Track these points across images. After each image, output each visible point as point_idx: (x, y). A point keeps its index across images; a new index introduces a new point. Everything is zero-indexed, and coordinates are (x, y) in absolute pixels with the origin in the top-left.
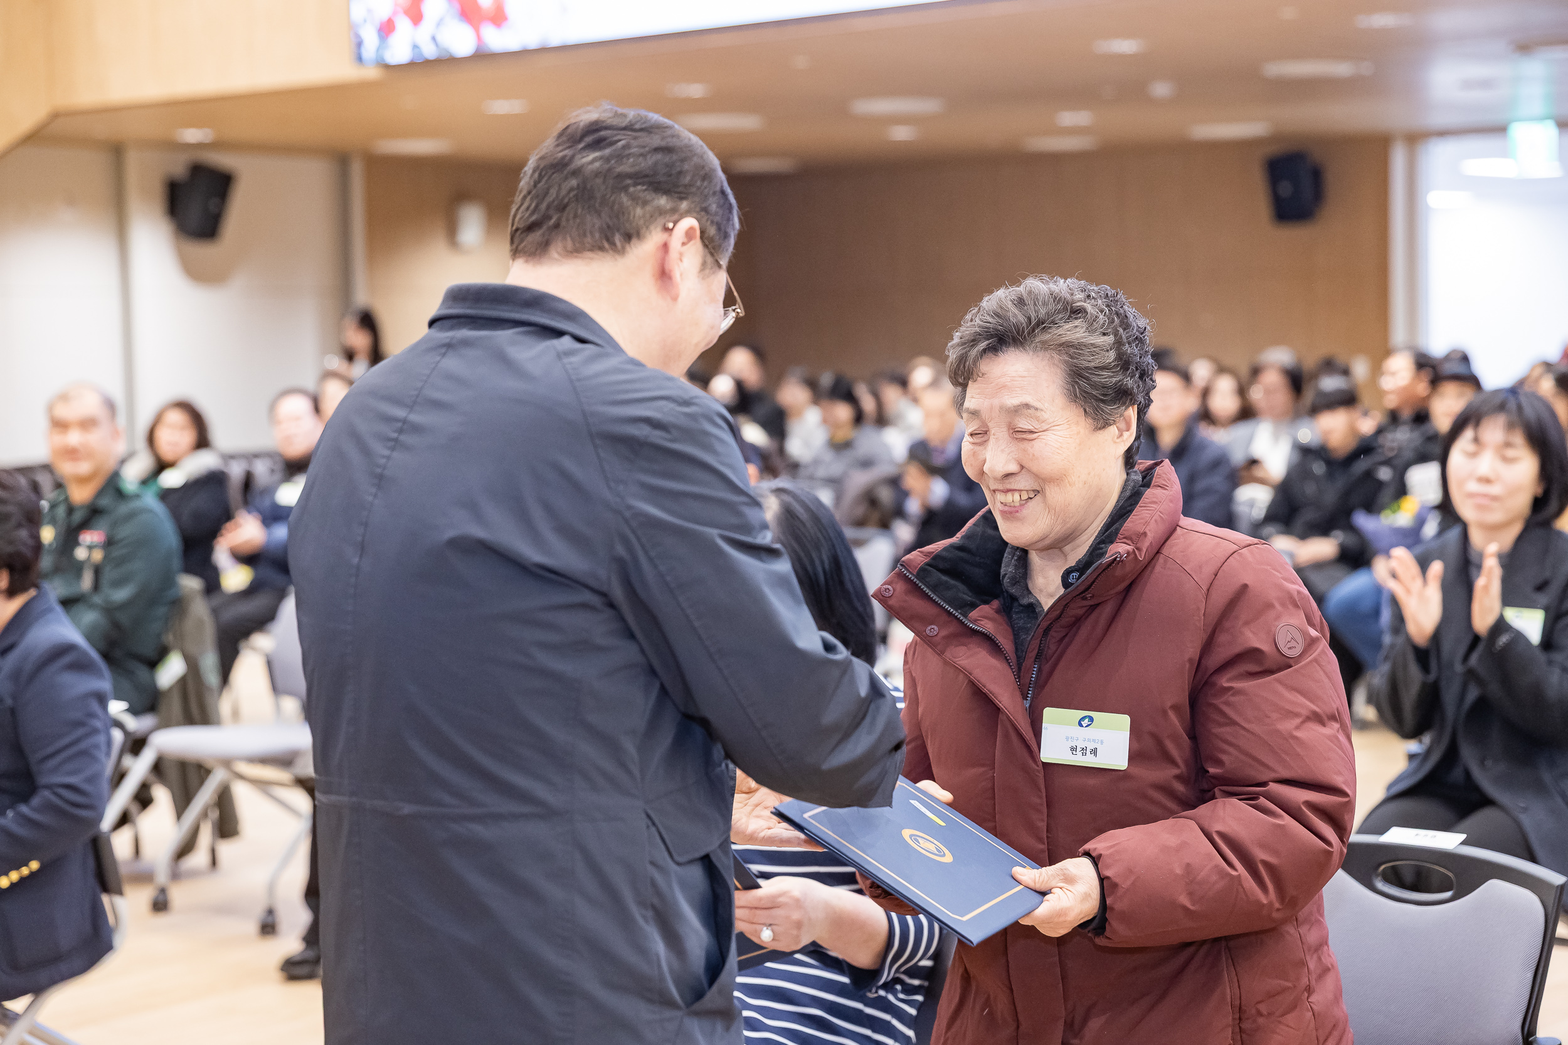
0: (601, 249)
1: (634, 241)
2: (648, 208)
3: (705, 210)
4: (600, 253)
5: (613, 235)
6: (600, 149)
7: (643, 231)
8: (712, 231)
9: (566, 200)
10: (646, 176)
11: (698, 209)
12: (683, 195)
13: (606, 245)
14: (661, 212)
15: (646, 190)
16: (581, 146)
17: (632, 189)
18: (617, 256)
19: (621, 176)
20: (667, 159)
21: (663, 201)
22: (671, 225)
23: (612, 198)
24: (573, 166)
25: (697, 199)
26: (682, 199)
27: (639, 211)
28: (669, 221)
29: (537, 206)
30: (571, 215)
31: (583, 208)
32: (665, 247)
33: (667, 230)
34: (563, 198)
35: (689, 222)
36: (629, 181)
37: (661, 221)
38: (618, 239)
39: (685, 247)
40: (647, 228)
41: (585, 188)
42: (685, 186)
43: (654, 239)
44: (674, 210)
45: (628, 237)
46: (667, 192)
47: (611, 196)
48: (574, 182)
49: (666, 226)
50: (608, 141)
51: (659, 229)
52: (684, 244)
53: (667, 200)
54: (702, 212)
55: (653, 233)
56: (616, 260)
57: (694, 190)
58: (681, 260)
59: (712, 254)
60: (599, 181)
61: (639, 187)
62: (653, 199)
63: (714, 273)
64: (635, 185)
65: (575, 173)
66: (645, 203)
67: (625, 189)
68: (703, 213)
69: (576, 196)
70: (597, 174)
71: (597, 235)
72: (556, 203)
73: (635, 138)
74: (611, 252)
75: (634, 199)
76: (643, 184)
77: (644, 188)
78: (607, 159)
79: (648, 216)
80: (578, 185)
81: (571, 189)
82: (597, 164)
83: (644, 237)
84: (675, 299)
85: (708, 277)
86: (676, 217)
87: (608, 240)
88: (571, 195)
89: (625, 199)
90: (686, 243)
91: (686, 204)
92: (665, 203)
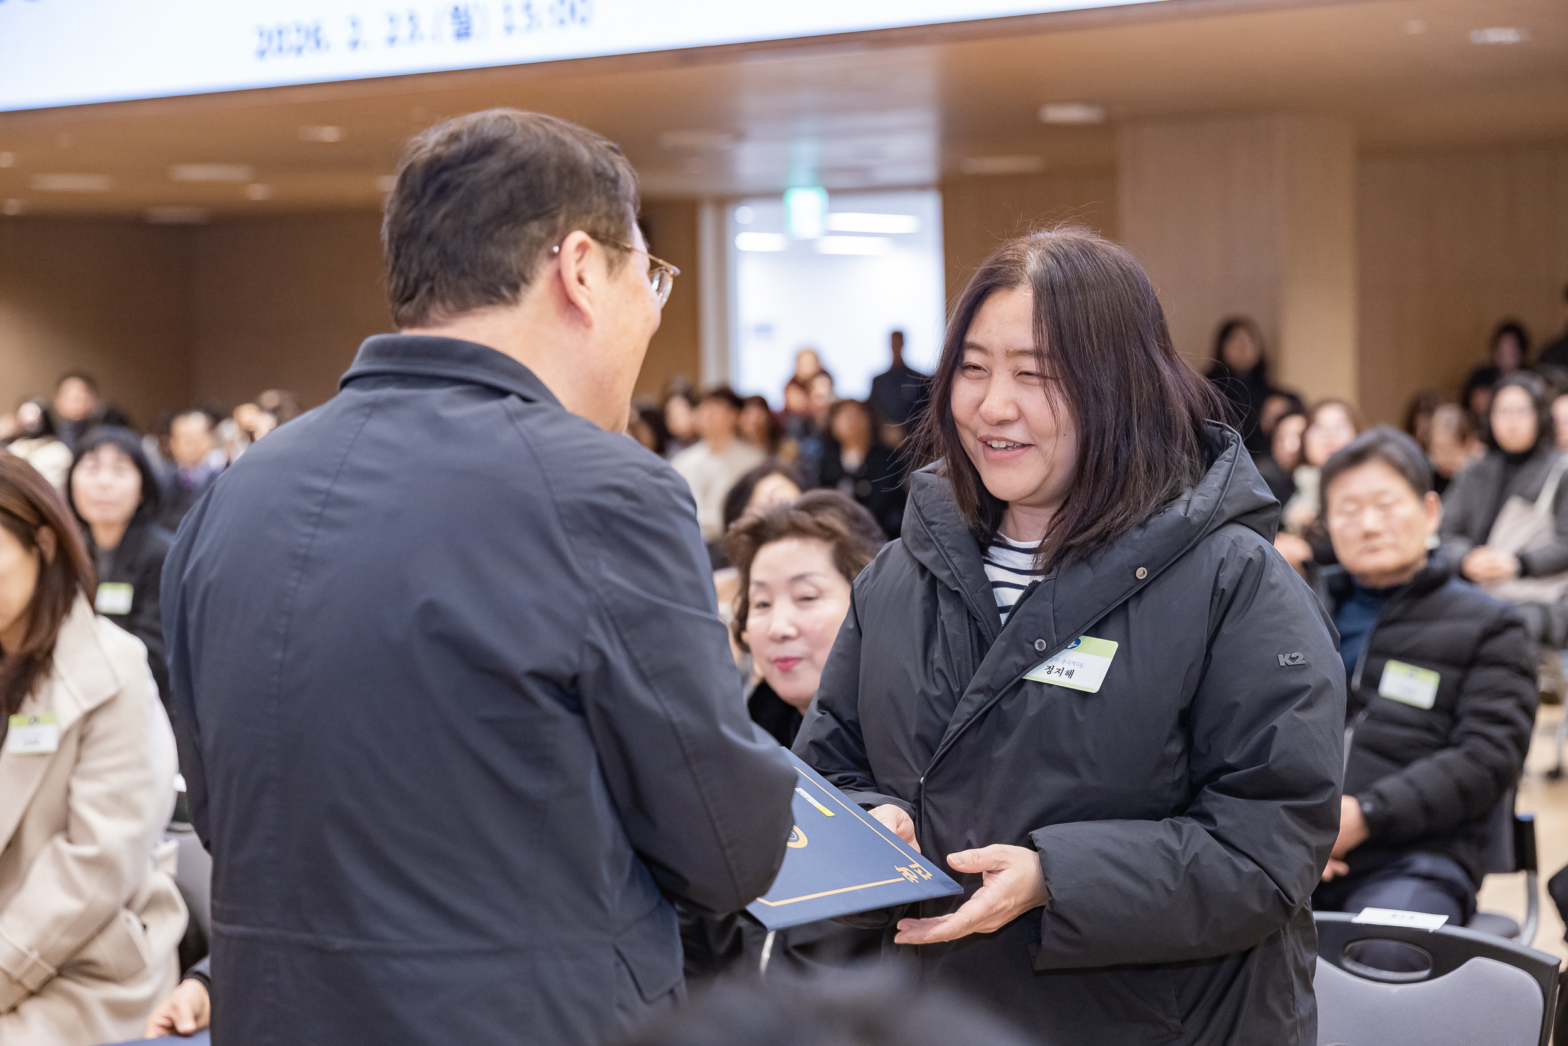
0: (490, 303)
1: (522, 286)
2: (524, 248)
3: (587, 209)
5: (498, 288)
6: (448, 197)
7: (528, 273)
8: (603, 224)
9: (432, 272)
10: (507, 211)
11: (579, 213)
13: (493, 299)
14: (542, 243)
15: (512, 227)
16: (428, 200)
17: (497, 236)
18: (512, 308)
19: (480, 225)
20: (522, 179)
22: (556, 249)
23: (480, 255)
24: (426, 231)
25: (572, 203)
26: (555, 216)
27: (514, 255)
28: (553, 247)
30: (444, 282)
31: (454, 274)
32: (559, 275)
33: (553, 256)
34: (427, 267)
35: (578, 236)
36: (491, 228)
37: (543, 252)
38: (505, 292)
39: (584, 263)
40: (532, 267)
41: (447, 254)
42: (553, 199)
43: (544, 273)
44: (553, 233)
45: (515, 288)
46: (536, 217)
47: (478, 252)
48: (431, 253)
49: (551, 251)
50: (451, 187)
51: (546, 262)
52: (579, 260)
53: (539, 227)
54: (582, 214)
55: (541, 269)
56: (512, 311)
57: (562, 197)
58: (581, 281)
60: (458, 240)
61: (504, 228)
62: (524, 233)
64: (499, 226)
65: (430, 238)
67: (490, 238)
68: (585, 214)
69: (440, 264)
70: (454, 234)
71: (479, 292)
73: (477, 173)
74: (502, 304)
75: (503, 244)
76: (507, 223)
77: (509, 225)
78: (457, 210)
79: (527, 253)
81: (433, 259)
82: (448, 222)
83: (532, 278)
84: (590, 324)
86: (557, 239)
87: (494, 295)
88: (435, 264)
89: (493, 250)
90: (581, 257)
91: (561, 219)
92: (541, 228)
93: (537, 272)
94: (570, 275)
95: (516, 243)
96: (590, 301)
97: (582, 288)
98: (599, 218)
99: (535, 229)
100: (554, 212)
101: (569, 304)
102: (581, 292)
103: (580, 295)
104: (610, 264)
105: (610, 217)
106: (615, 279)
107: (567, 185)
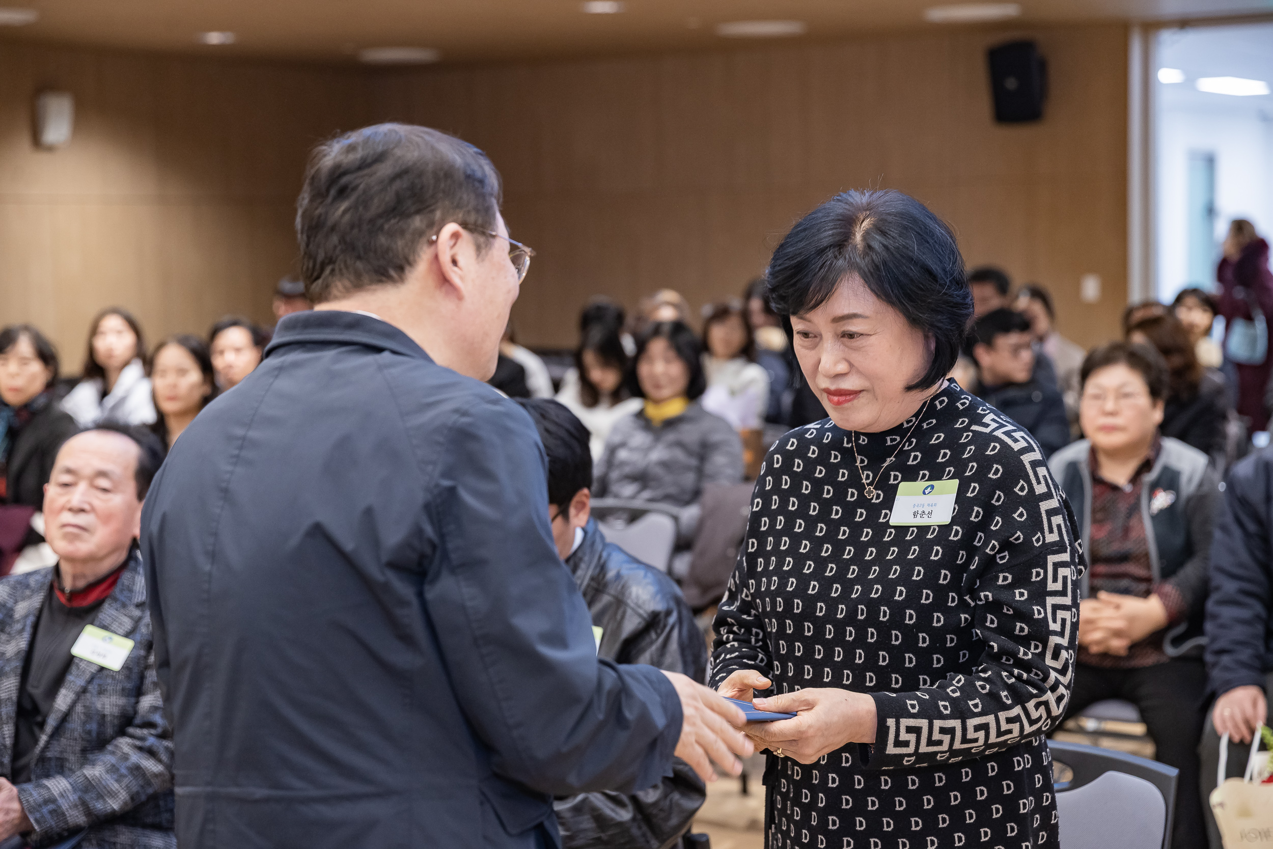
0: (380, 282)
1: (407, 268)
2: (408, 236)
3: (458, 206)
4: (380, 286)
5: (387, 271)
6: (347, 197)
7: (411, 258)
8: (472, 218)
9: (334, 257)
10: (394, 209)
11: (452, 210)
13: (384, 279)
14: (420, 234)
15: (398, 221)
16: (331, 196)
17: (386, 227)
18: (398, 285)
19: (372, 221)
22: (434, 238)
23: (372, 242)
24: (330, 223)
25: (447, 200)
26: (433, 211)
27: (400, 243)
28: (432, 236)
29: (314, 265)
30: (343, 266)
31: (351, 258)
32: (436, 257)
33: (432, 243)
34: (331, 253)
35: (451, 227)
36: (381, 221)
37: (424, 240)
38: (392, 273)
39: (457, 248)
40: (414, 251)
41: (345, 241)
43: (424, 257)
44: (432, 224)
45: (401, 269)
47: (371, 240)
48: (335, 239)
49: (431, 241)
50: (350, 187)
51: (425, 247)
52: (453, 246)
54: (455, 211)
55: (422, 254)
56: (398, 287)
57: (440, 195)
58: (454, 262)
59: (483, 234)
60: (355, 231)
61: (393, 221)
62: (409, 225)
63: (491, 246)
64: (388, 220)
65: (333, 229)
67: (380, 230)
68: (458, 210)
69: (342, 251)
70: (352, 227)
71: (372, 274)
72: (326, 257)
73: (372, 174)
74: (390, 283)
75: (391, 234)
76: (394, 217)
77: (396, 219)
78: (354, 207)
79: (410, 243)
80: (340, 239)
81: (336, 246)
82: (347, 217)
83: (415, 261)
84: (460, 297)
85: (487, 254)
86: (435, 229)
87: (383, 275)
88: (338, 252)
89: (382, 240)
90: (455, 244)
91: (438, 214)
92: (421, 221)
93: (419, 256)
94: (445, 259)
95: (402, 232)
96: (462, 278)
97: (455, 269)
98: (469, 212)
99: (417, 222)
100: (433, 207)
101: (444, 281)
102: (455, 272)
103: (454, 275)
104: (478, 248)
105: (477, 211)
106: (483, 260)
107: (442, 185)
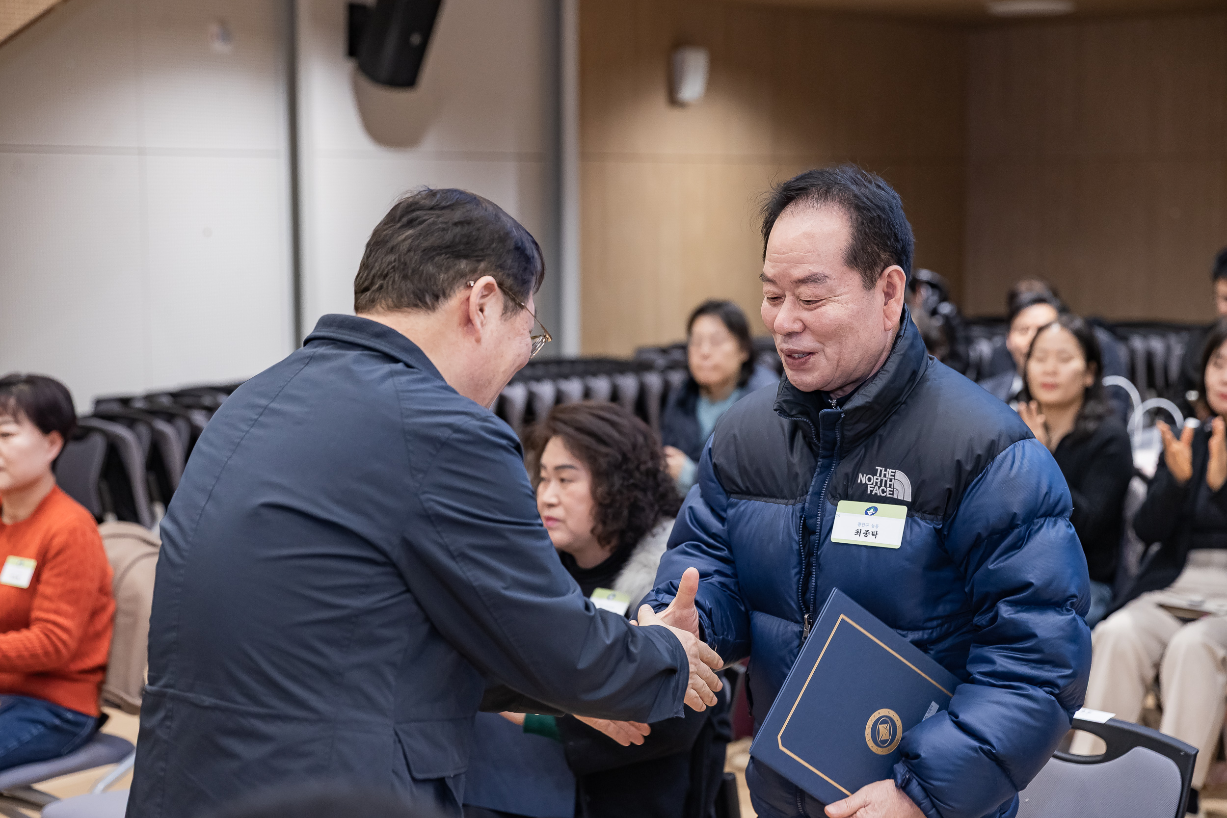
0: (416, 306)
1: (442, 299)
2: (452, 272)
3: (501, 267)
4: (415, 309)
5: (424, 296)
6: (414, 227)
7: (447, 292)
8: (509, 282)
9: (386, 272)
10: (448, 247)
11: (493, 267)
12: (480, 258)
13: (420, 304)
14: (462, 275)
15: (448, 258)
16: (399, 225)
17: (437, 259)
18: (429, 312)
19: (428, 249)
20: (466, 230)
21: (463, 265)
22: (472, 283)
23: (421, 268)
24: (392, 243)
25: (493, 258)
26: (479, 261)
27: (443, 276)
28: (469, 280)
29: (368, 275)
30: (390, 283)
31: (399, 277)
32: (468, 299)
33: (468, 287)
34: (383, 271)
35: (488, 279)
36: (434, 253)
37: (462, 281)
39: (487, 299)
40: (451, 288)
41: (399, 261)
42: (482, 250)
43: (457, 296)
44: (474, 271)
45: (436, 297)
46: (466, 257)
47: (420, 266)
48: (391, 257)
49: (468, 284)
50: (419, 220)
51: (462, 288)
52: (483, 297)
53: (466, 264)
54: (497, 269)
55: (457, 291)
56: (429, 314)
57: (489, 252)
58: (482, 310)
59: (514, 300)
60: (411, 254)
61: (443, 257)
62: (455, 265)
63: (515, 314)
64: (439, 254)
65: (393, 248)
66: (448, 269)
67: (432, 258)
68: (499, 270)
69: (393, 267)
70: (409, 249)
71: (412, 296)
72: (379, 273)
73: (439, 216)
74: (424, 308)
75: (439, 266)
76: (446, 254)
77: (447, 256)
78: (416, 237)
79: (451, 279)
80: (395, 259)
81: (390, 263)
82: (408, 242)
83: (450, 296)
84: (478, 341)
85: (510, 318)
86: (476, 276)
87: (420, 300)
88: (390, 267)
89: (430, 268)
90: (486, 296)
91: (482, 265)
93: (455, 292)
96: (482, 324)
97: (480, 313)
98: (507, 275)
101: (468, 322)
102: (479, 316)
103: (477, 319)
104: (506, 309)
105: (516, 278)
106: (505, 320)
107: (494, 245)
